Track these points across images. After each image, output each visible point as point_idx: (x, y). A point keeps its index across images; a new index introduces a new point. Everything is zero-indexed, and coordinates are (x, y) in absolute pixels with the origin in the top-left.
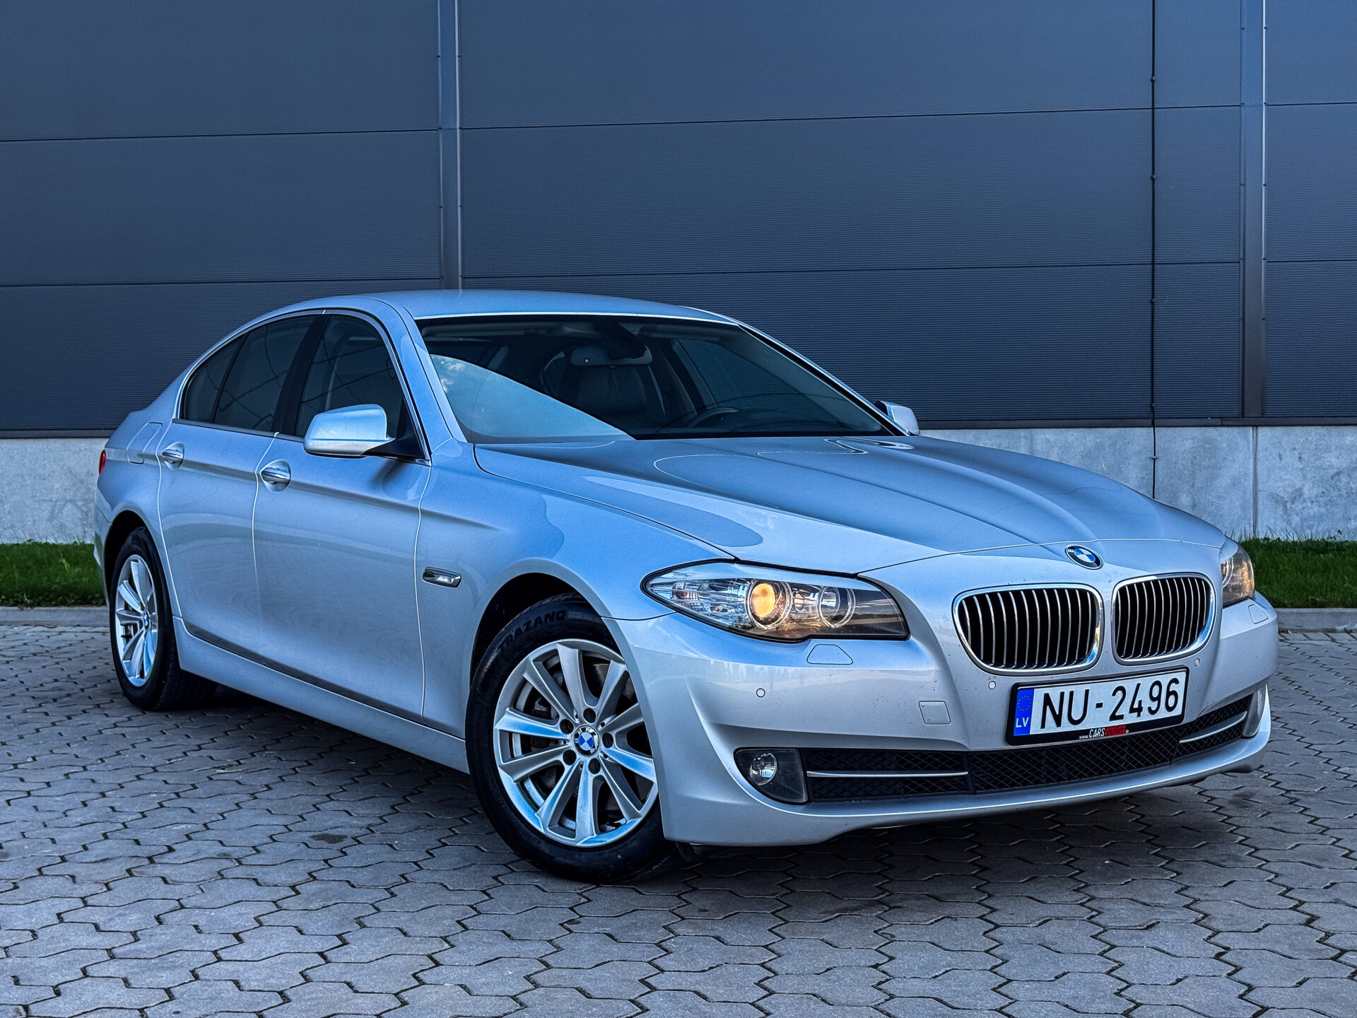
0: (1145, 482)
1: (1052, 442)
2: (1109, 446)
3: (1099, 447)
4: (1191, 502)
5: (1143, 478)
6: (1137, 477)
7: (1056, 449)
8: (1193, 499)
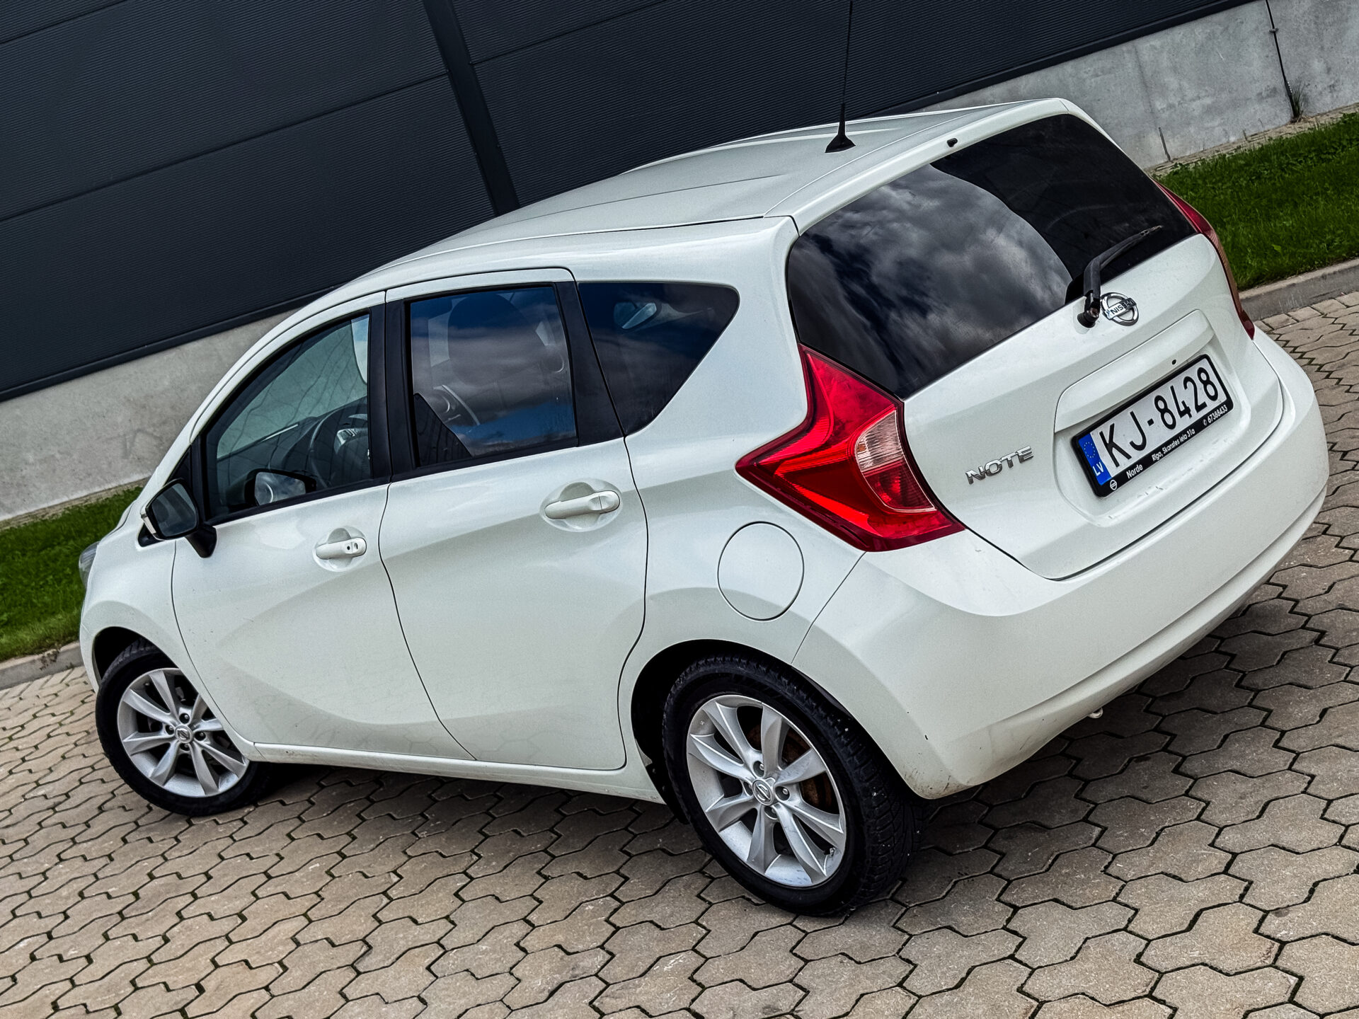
0: (1270, 60)
1: (1158, 47)
2: (1221, 33)
3: (1211, 37)
4: (1325, 65)
5: (1267, 57)
6: (1260, 57)
7: (1165, 55)
8: (1326, 62)
